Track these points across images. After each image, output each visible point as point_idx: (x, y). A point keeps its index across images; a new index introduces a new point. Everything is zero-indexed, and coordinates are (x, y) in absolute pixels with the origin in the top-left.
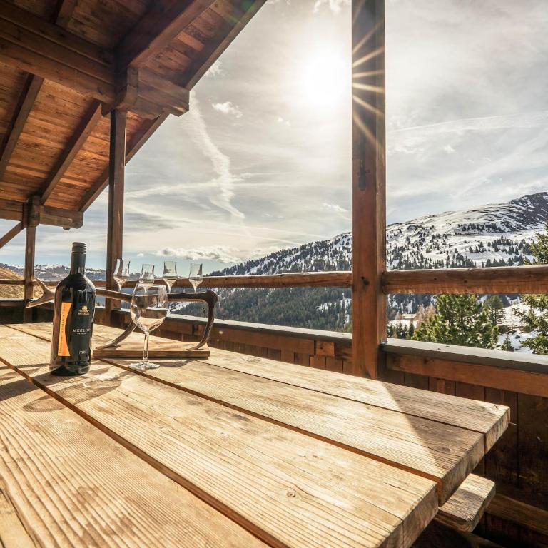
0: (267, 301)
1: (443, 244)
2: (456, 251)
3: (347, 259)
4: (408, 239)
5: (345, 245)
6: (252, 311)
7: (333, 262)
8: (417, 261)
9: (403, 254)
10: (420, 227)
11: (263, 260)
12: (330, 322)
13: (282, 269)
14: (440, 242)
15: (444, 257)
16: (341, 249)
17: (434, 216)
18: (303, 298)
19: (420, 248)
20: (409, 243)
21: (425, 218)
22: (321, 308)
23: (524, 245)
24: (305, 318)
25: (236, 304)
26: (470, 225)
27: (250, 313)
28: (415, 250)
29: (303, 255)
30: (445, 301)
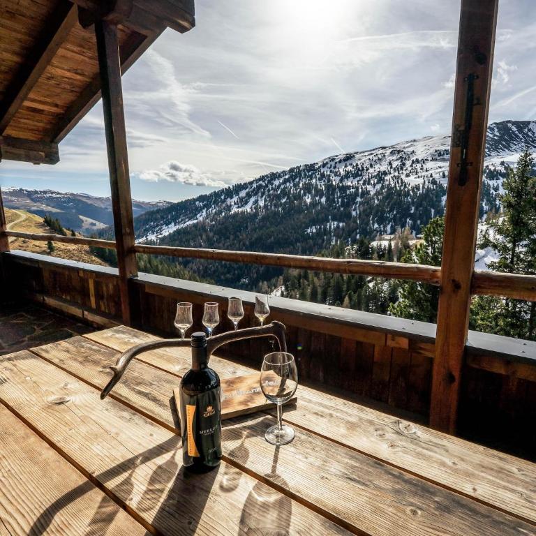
0: (257, 226)
1: (421, 169)
2: (431, 176)
3: (334, 183)
4: (390, 164)
5: (332, 169)
6: (242, 236)
7: (321, 186)
8: (397, 185)
9: (386, 178)
10: (402, 151)
11: (251, 183)
12: (317, 244)
13: (271, 192)
14: (419, 166)
15: (420, 181)
16: (329, 173)
17: (414, 141)
18: (293, 222)
19: (401, 172)
20: (391, 167)
21: (407, 142)
22: (309, 231)
23: (487, 171)
24: (294, 240)
25: (226, 228)
26: (445, 150)
27: (241, 237)
28: (396, 174)
29: (292, 178)
30: (429, 231)
